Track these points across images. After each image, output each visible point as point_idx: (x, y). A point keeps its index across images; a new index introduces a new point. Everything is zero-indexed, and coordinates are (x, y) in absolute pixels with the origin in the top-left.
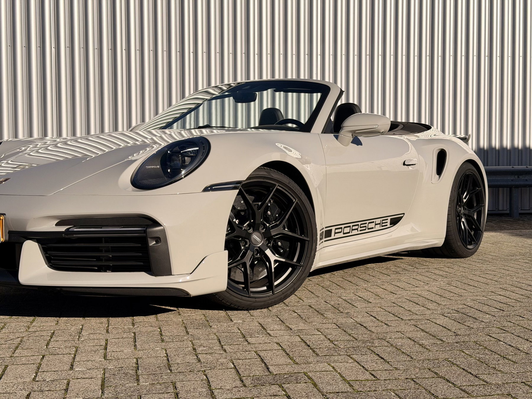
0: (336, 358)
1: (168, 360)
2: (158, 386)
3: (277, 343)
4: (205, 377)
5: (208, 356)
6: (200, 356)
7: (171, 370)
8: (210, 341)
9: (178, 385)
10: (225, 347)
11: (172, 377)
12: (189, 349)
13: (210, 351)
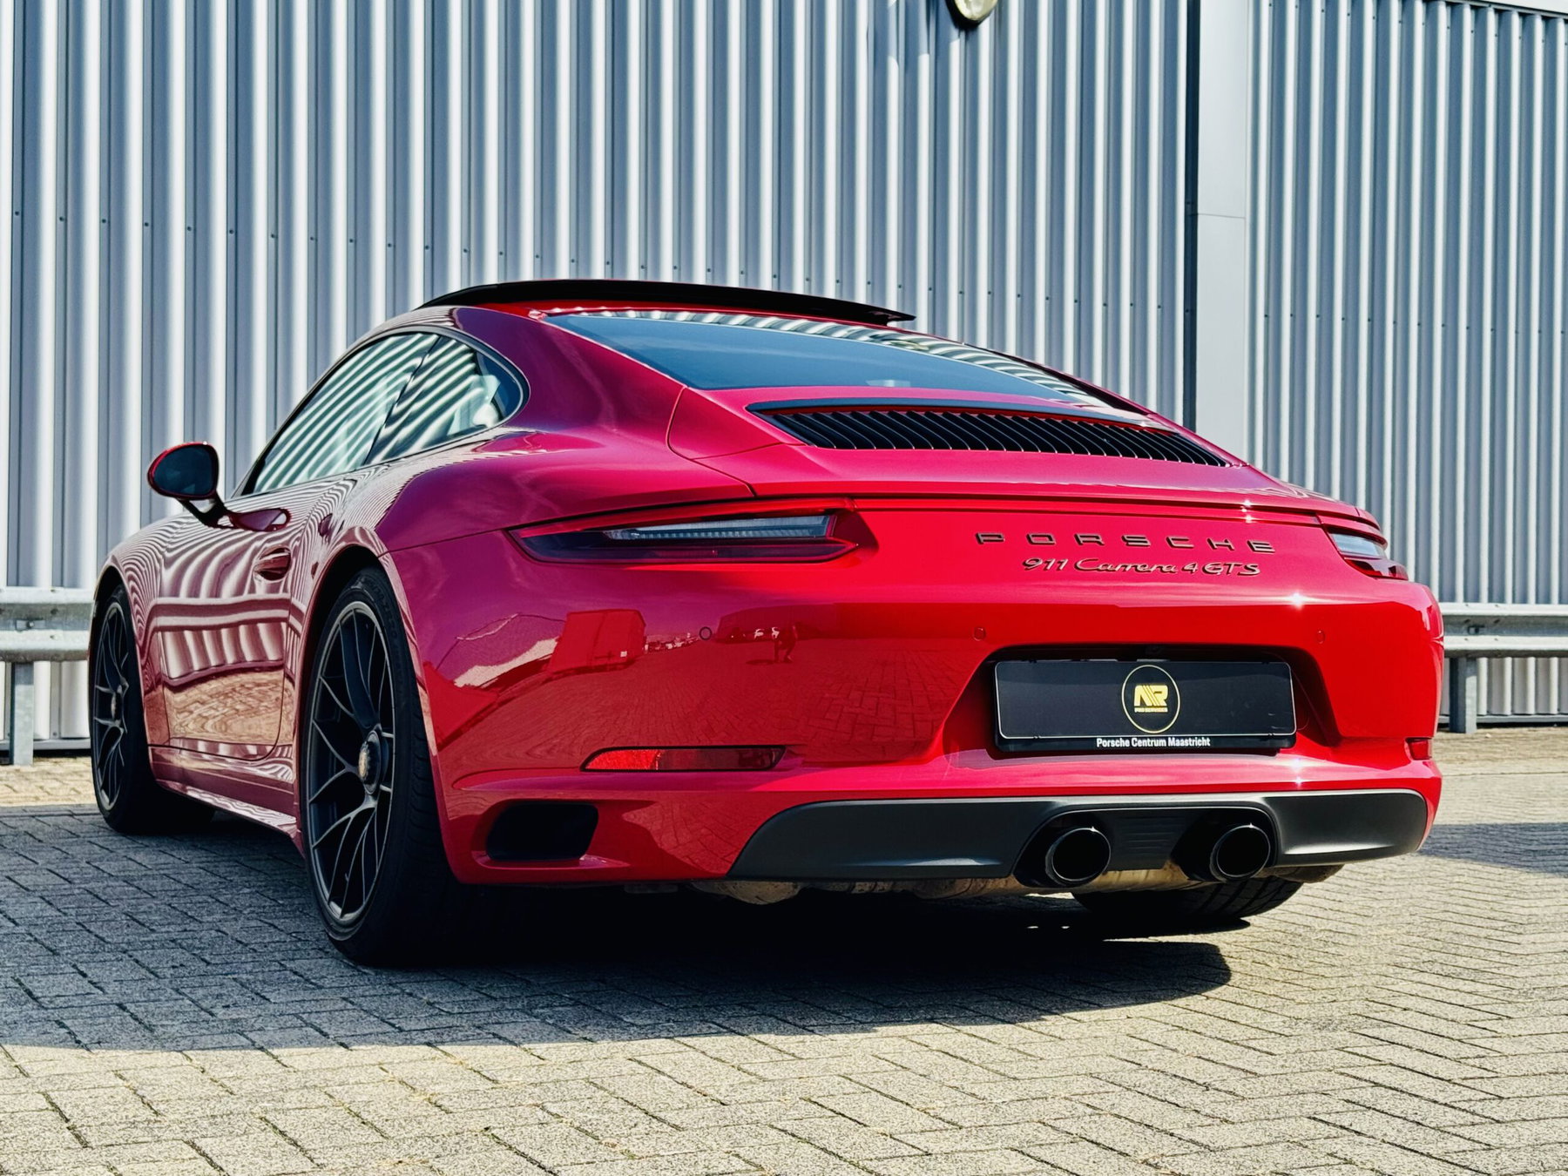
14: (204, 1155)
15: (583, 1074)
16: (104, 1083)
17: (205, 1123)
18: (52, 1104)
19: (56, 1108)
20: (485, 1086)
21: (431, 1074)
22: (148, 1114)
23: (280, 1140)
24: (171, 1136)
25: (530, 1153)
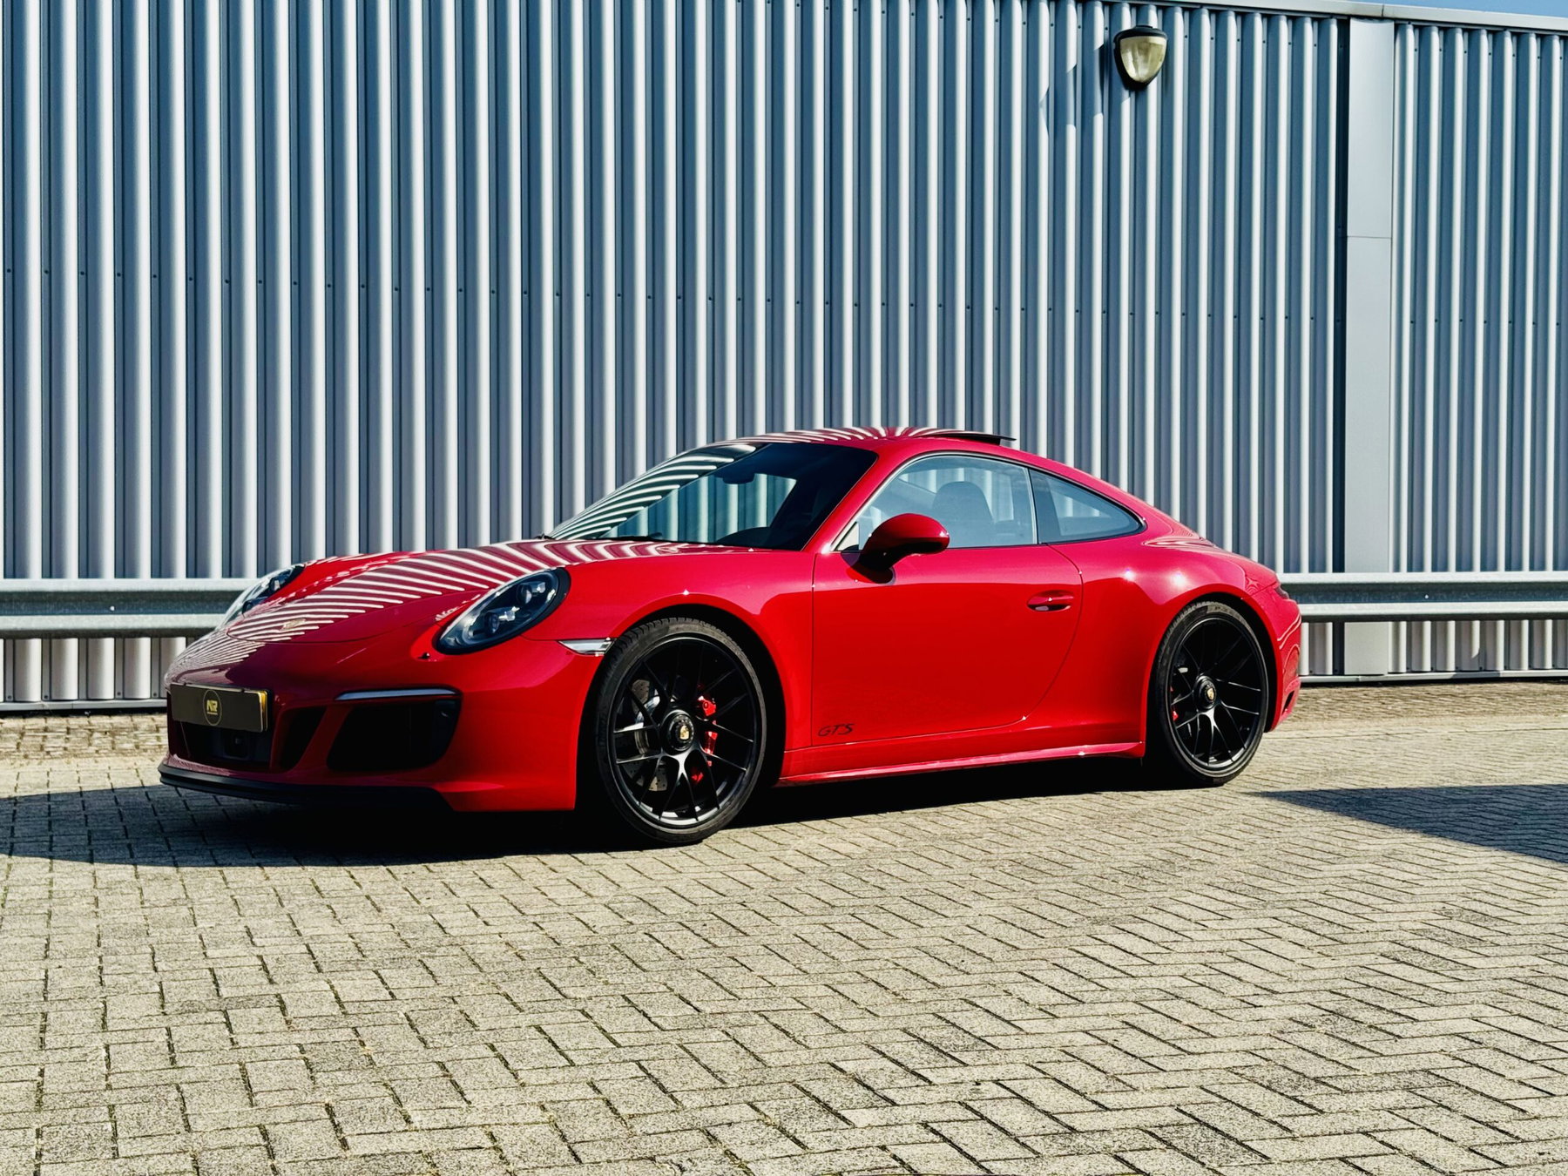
0: (350, 974)
1: (46, 985)
2: (17, 1018)
3: (258, 956)
4: (102, 1005)
5: (121, 978)
6: (105, 979)
7: (45, 998)
8: (135, 957)
9: (51, 1016)
10: (157, 964)
11: (45, 1008)
12: (91, 968)
13: (130, 970)
14: (380, 977)
15: (612, 942)
16: (341, 940)
17: (388, 962)
18: (309, 950)
19: (310, 952)
20: (551, 946)
21: (526, 939)
22: (359, 956)
23: (425, 971)
24: (366, 967)
25: (553, 981)
